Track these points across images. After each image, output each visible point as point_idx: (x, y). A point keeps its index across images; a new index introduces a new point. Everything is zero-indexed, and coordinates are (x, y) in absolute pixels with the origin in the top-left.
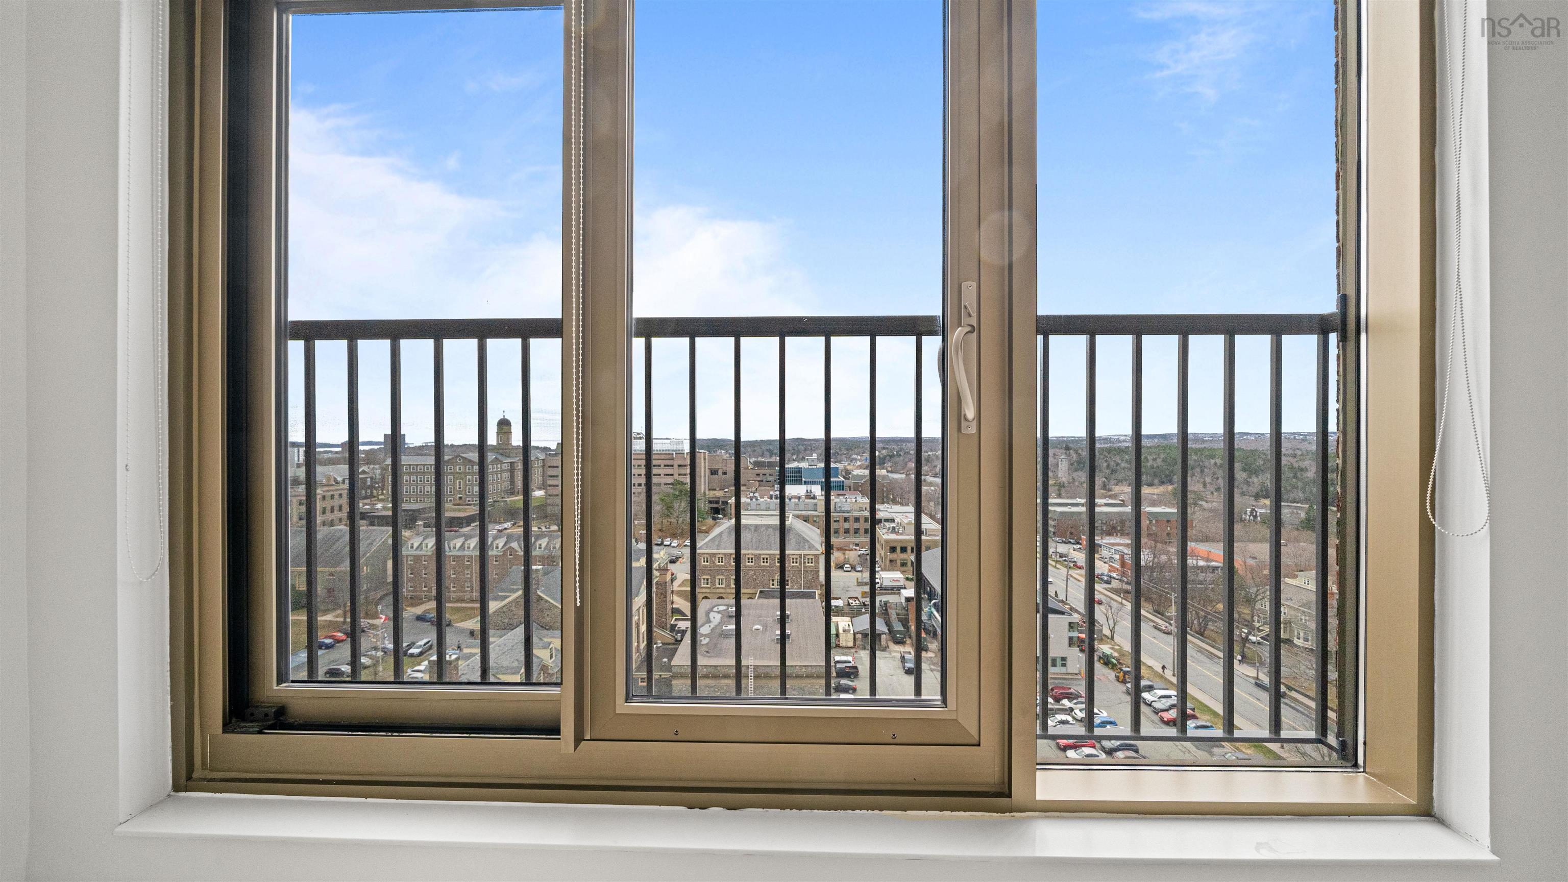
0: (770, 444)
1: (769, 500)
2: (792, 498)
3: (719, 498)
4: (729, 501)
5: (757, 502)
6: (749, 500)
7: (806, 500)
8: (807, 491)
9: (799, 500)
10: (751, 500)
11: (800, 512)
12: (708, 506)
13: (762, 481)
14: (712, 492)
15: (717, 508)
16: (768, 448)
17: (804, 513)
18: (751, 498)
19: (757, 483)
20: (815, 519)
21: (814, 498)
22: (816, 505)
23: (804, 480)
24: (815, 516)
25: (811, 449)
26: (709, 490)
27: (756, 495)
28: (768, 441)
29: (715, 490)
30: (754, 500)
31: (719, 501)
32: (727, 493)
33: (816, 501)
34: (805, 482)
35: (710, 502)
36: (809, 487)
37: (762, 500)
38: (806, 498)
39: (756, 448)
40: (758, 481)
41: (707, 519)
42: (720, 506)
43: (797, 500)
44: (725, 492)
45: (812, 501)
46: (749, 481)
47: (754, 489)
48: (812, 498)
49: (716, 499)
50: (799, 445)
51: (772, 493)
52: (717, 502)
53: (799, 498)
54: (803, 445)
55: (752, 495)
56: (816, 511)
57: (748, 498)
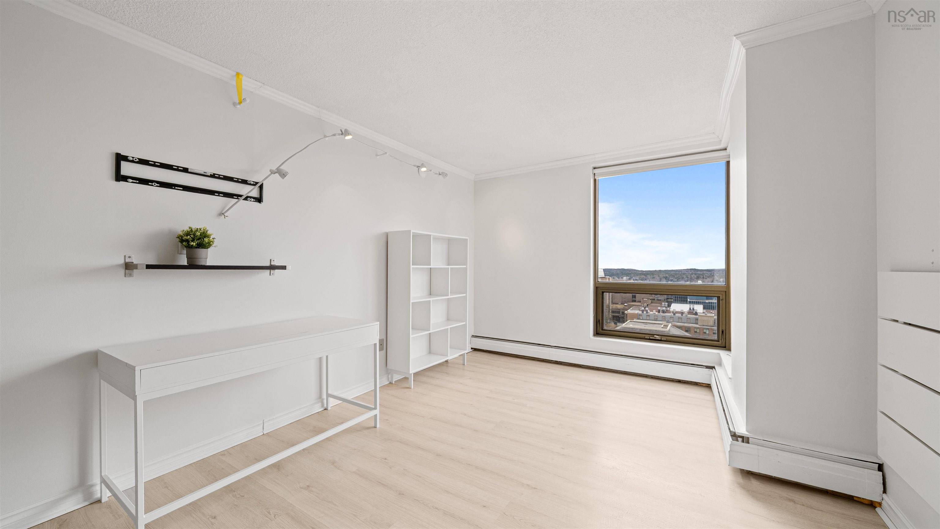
0: (667, 273)
1: (657, 313)
2: (675, 313)
3: (620, 310)
4: (626, 312)
5: (648, 314)
6: (641, 312)
7: (689, 316)
8: (690, 309)
9: (682, 315)
10: (643, 312)
11: (683, 324)
12: (611, 315)
13: (654, 299)
14: (615, 306)
15: (618, 316)
16: (665, 276)
17: (686, 325)
18: (643, 311)
19: (650, 301)
20: (696, 330)
21: (696, 314)
22: (697, 319)
23: (689, 300)
24: (695, 328)
25: (703, 278)
26: (613, 303)
27: (647, 309)
28: (666, 270)
29: (618, 304)
30: (645, 312)
31: (620, 312)
32: (626, 307)
33: (697, 316)
34: (690, 302)
35: (613, 312)
36: (692, 306)
37: (651, 313)
38: (688, 314)
39: (654, 276)
40: (651, 299)
41: (609, 323)
42: (620, 315)
43: (680, 315)
44: (625, 306)
45: (694, 316)
46: (643, 299)
47: (645, 305)
48: (694, 314)
49: (618, 310)
50: (692, 274)
51: (659, 308)
52: (619, 312)
53: (682, 313)
54: (696, 274)
55: (643, 308)
56: (697, 324)
57: (640, 311)
